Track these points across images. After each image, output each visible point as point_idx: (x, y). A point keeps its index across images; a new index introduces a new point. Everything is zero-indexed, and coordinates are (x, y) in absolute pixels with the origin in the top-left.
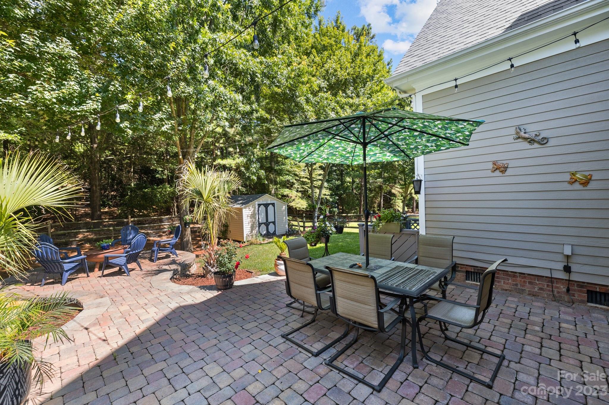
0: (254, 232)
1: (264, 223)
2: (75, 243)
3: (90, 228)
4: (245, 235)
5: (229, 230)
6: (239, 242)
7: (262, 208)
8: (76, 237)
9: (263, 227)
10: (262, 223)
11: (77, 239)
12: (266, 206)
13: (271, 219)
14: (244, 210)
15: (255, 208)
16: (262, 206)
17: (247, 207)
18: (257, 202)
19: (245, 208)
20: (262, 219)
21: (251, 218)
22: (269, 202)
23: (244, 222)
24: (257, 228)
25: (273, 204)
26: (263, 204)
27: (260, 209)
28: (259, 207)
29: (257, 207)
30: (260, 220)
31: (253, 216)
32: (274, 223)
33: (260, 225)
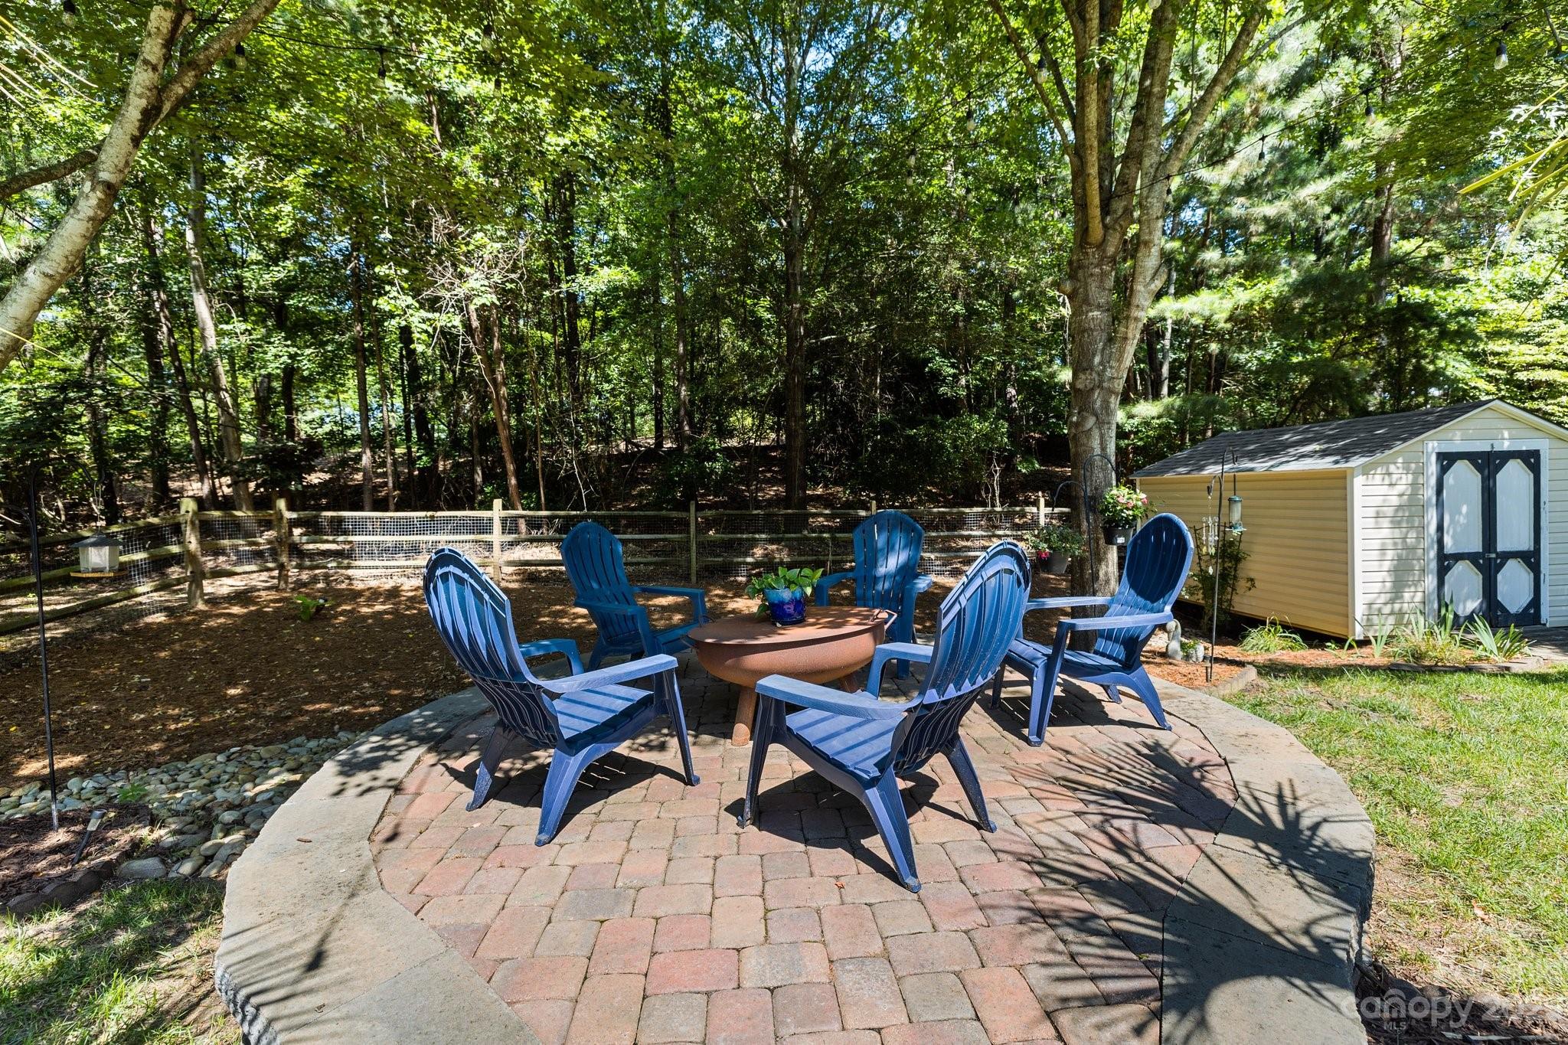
0: (1412, 597)
1: (1472, 557)
2: (743, 571)
3: (776, 531)
4: (1360, 611)
5: (1241, 574)
6: (1314, 639)
7: (1465, 478)
8: (746, 555)
9: (1466, 581)
10: (1458, 557)
11: (749, 560)
12: (1488, 463)
13: (1513, 535)
14: (1359, 481)
15: (1420, 472)
16: (1462, 468)
17: (1374, 466)
18: (1432, 444)
19: (1366, 471)
20: (1464, 534)
21: (1396, 524)
22: (1506, 446)
23: (1358, 544)
24: (1430, 582)
25: (1531, 460)
26: (1471, 457)
27: (1449, 478)
28: (1444, 470)
29: (1433, 468)
30: (1448, 540)
31: (1408, 513)
32: (1531, 559)
33: (1445, 562)
